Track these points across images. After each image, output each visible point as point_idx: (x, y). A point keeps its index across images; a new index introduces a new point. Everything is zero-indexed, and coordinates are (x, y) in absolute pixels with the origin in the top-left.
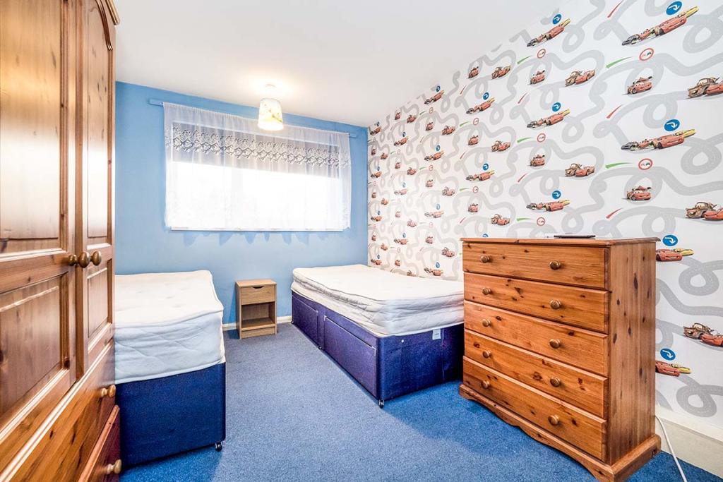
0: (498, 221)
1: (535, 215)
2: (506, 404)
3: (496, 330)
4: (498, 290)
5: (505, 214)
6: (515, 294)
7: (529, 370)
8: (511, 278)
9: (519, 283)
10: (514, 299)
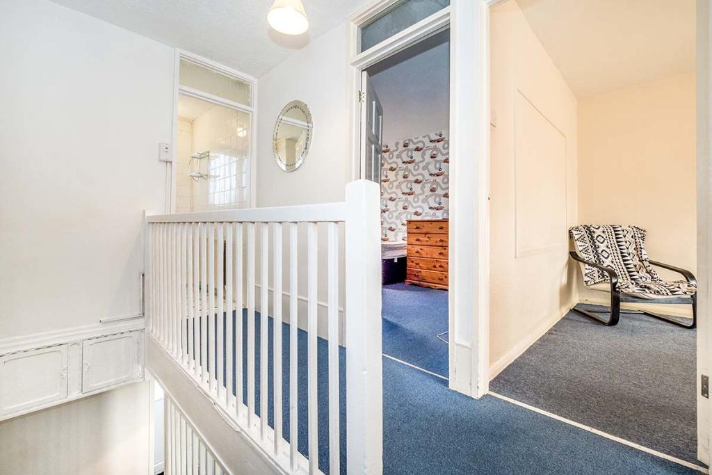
0: (416, 214)
1: (432, 212)
2: (424, 280)
3: (420, 254)
4: (421, 239)
5: (420, 210)
6: (427, 239)
7: (431, 266)
8: (426, 234)
9: (428, 235)
10: (427, 241)
